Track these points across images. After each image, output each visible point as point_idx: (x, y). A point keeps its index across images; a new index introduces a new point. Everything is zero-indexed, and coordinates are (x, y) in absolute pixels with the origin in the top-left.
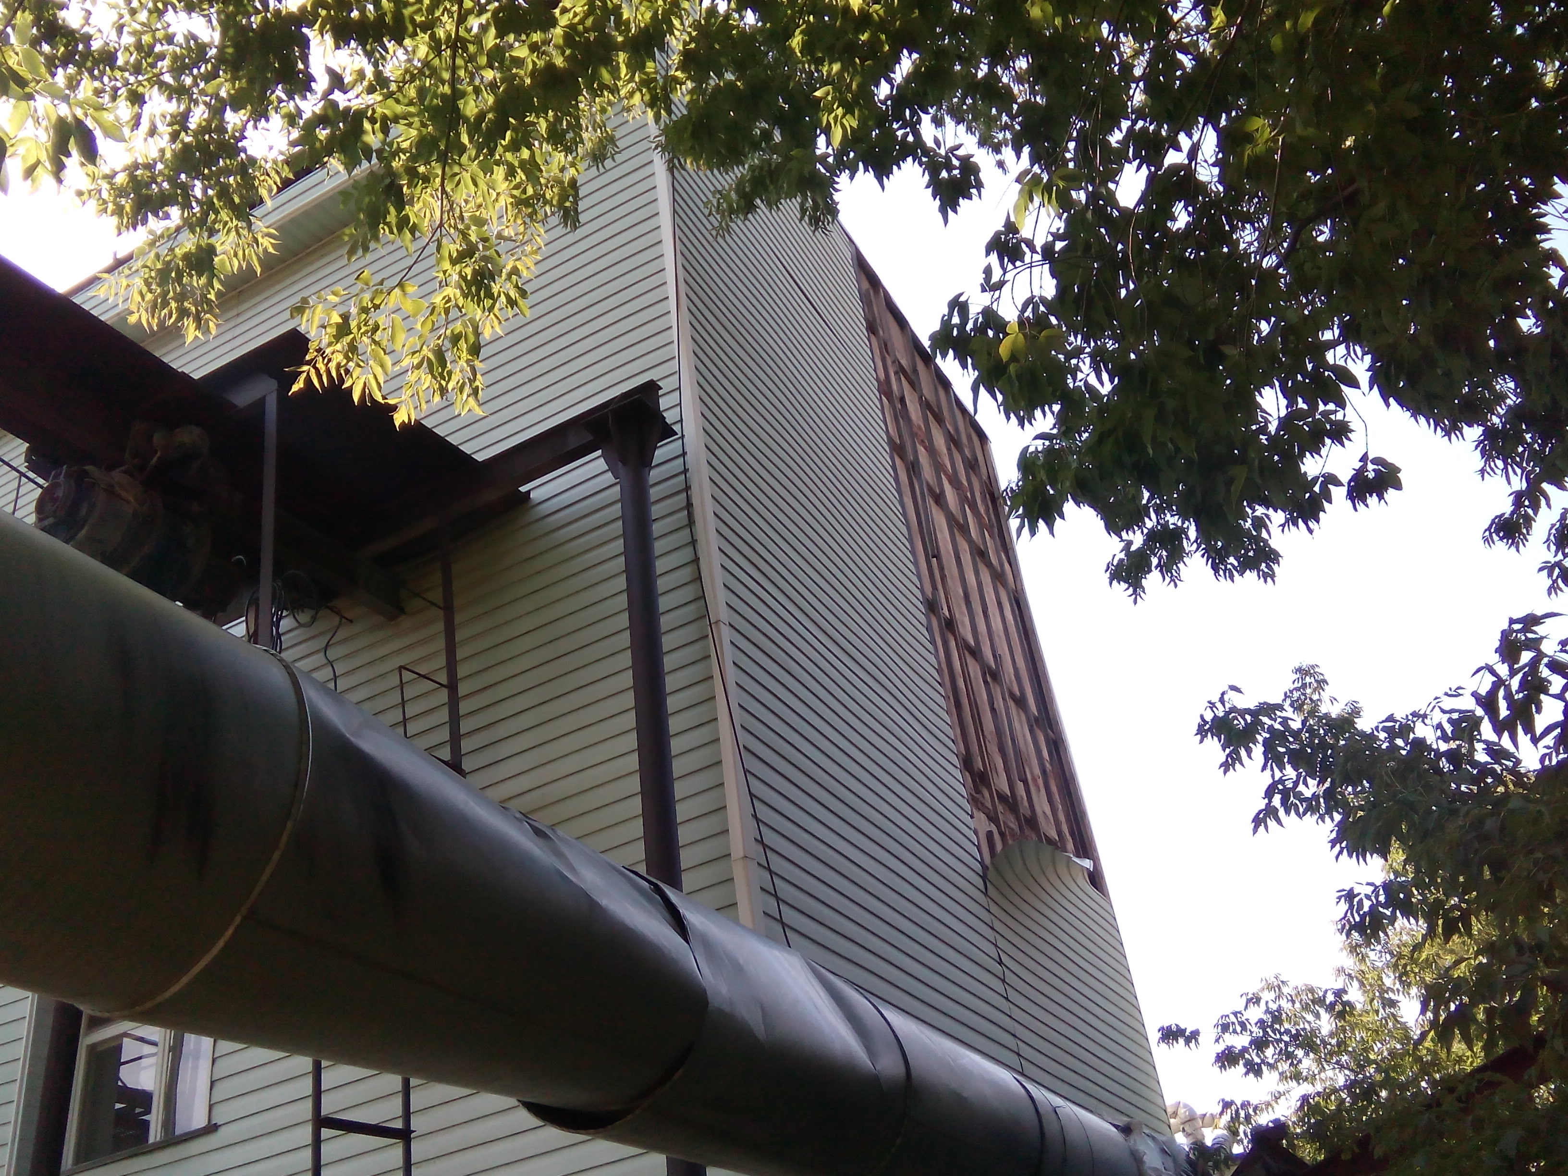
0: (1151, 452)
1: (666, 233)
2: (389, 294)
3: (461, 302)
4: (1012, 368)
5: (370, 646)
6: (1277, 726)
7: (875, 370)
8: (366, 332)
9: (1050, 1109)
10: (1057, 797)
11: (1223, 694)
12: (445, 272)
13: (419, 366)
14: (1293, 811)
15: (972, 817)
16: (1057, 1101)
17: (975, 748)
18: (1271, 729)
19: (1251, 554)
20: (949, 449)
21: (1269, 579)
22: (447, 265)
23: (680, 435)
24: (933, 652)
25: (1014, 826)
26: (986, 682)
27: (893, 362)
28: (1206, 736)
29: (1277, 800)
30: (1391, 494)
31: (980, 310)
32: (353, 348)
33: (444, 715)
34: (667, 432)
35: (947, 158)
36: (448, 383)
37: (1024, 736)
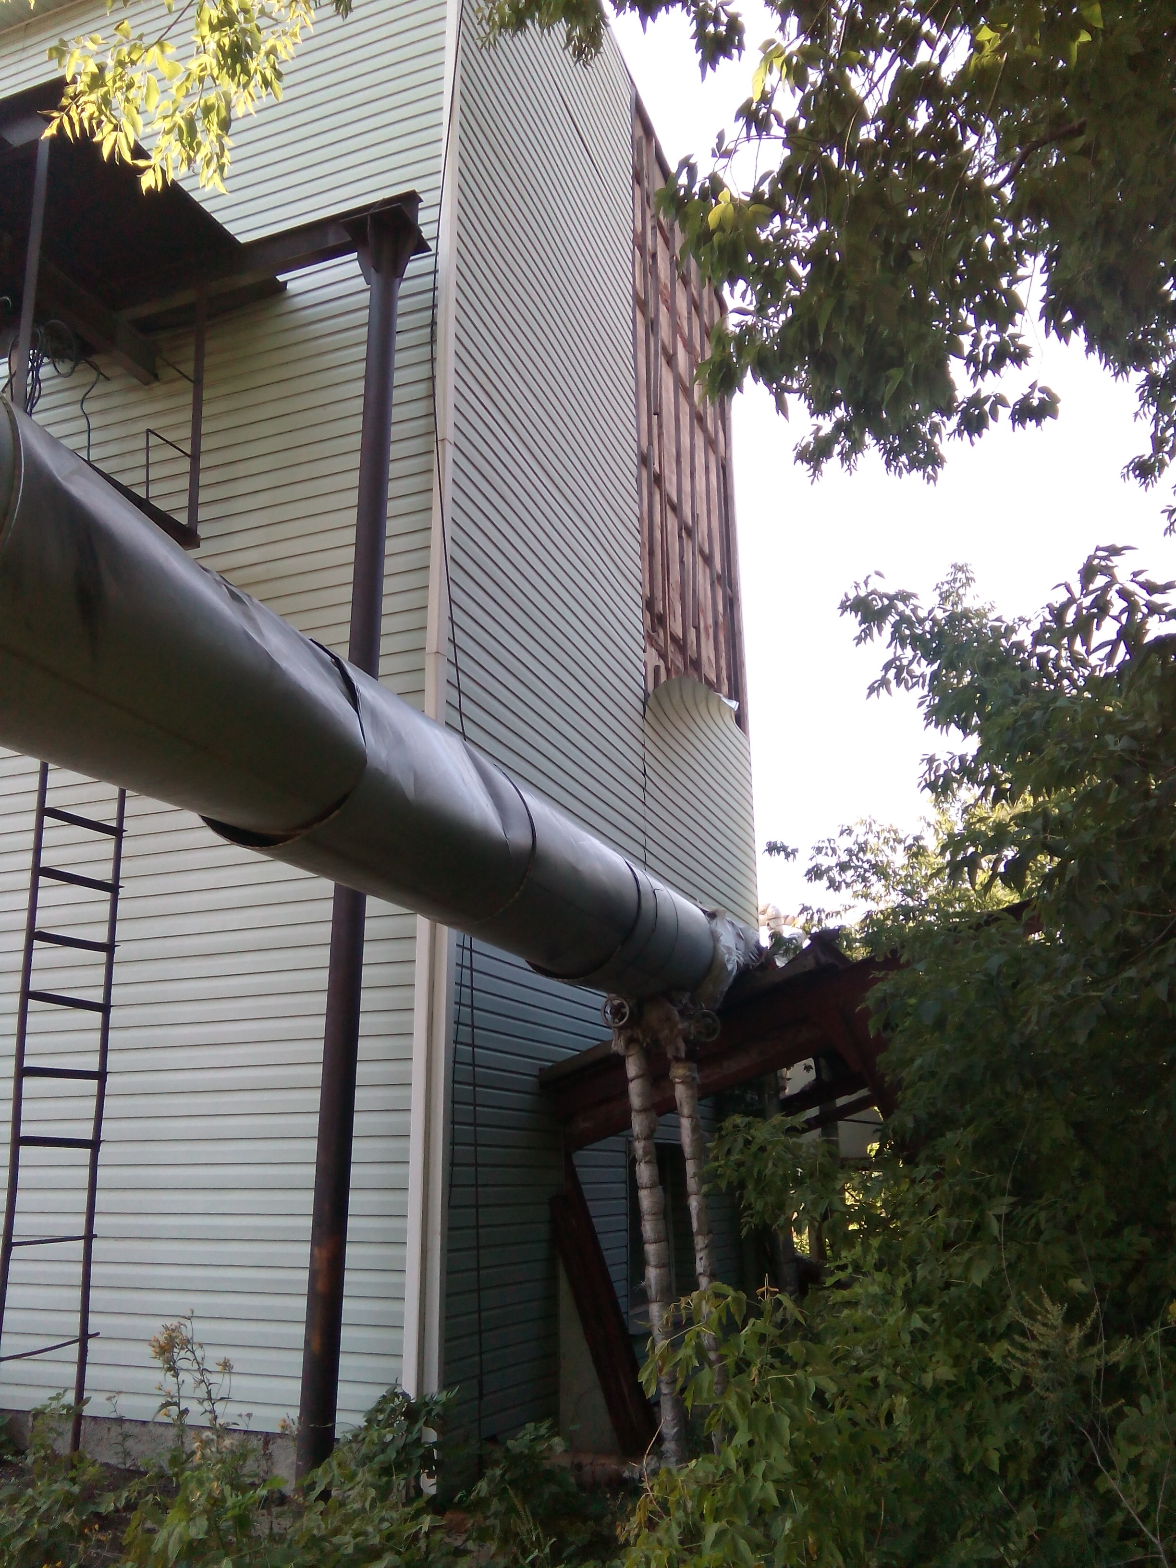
0: (822, 341)
1: (450, 41)
2: (147, 51)
3: (216, 72)
4: (716, 238)
5: (124, 406)
6: (908, 612)
7: (633, 222)
8: (121, 88)
9: (650, 890)
10: (723, 646)
11: (868, 577)
12: (203, 38)
13: (169, 132)
14: (903, 684)
15: (644, 651)
16: (657, 884)
17: (659, 594)
18: (901, 614)
19: (922, 456)
20: (689, 313)
21: (932, 481)
22: (205, 30)
23: (434, 252)
24: (637, 501)
25: (680, 664)
26: (680, 537)
27: (652, 216)
28: (846, 610)
29: (892, 673)
30: (1048, 421)
31: (707, 176)
32: (106, 101)
33: (184, 483)
34: (422, 247)
35: (716, 11)
36: (196, 154)
37: (705, 590)
